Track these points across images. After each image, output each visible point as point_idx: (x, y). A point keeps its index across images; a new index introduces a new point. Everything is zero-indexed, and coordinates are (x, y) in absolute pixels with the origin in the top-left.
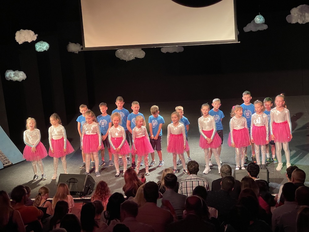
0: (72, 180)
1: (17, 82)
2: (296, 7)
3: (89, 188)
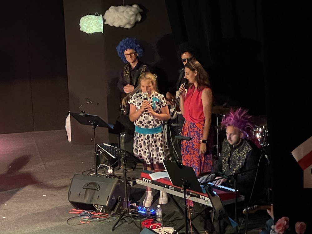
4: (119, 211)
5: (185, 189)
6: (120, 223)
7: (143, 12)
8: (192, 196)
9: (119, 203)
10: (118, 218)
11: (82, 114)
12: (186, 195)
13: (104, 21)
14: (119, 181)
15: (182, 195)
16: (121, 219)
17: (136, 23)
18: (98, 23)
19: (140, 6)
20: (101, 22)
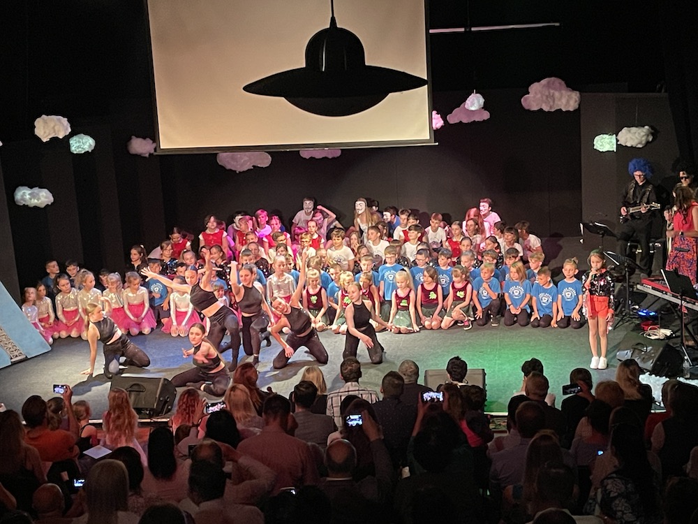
0: (135, 388)
1: (36, 208)
2: (539, 81)
3: (166, 402)
4: (621, 312)
5: (681, 296)
6: (621, 323)
7: (654, 133)
8: (688, 302)
9: (621, 305)
10: (620, 319)
11: (591, 224)
12: (683, 302)
13: (617, 141)
14: (622, 285)
15: (678, 301)
16: (622, 319)
17: (648, 143)
18: (611, 142)
19: (652, 127)
20: (615, 141)
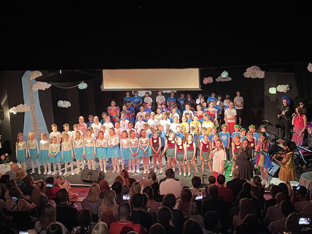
0: (90, 173)
1: (64, 108)
2: (250, 67)
3: (101, 179)
7: (291, 87)
17: (288, 91)
18: (274, 90)
